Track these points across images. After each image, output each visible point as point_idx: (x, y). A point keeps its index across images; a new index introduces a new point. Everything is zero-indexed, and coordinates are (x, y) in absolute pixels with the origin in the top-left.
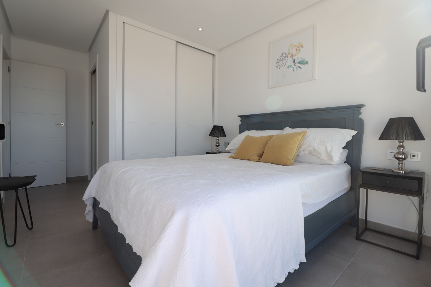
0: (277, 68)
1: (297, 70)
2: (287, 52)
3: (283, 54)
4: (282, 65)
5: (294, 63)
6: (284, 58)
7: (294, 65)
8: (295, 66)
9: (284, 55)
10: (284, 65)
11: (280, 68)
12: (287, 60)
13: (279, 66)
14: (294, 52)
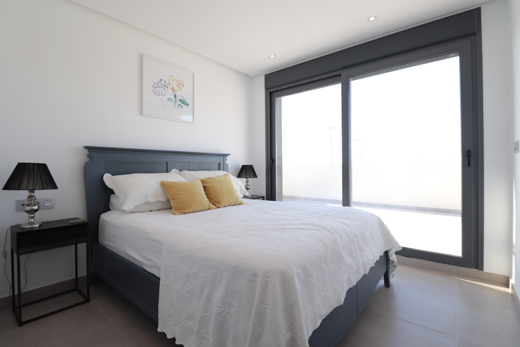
0: (155, 93)
1: (178, 107)
2: (167, 82)
3: (161, 80)
4: (161, 93)
5: (175, 99)
6: (163, 86)
7: (176, 100)
8: (177, 102)
9: (163, 82)
10: (163, 95)
11: (158, 96)
12: (168, 90)
13: (156, 92)
14: (176, 87)
